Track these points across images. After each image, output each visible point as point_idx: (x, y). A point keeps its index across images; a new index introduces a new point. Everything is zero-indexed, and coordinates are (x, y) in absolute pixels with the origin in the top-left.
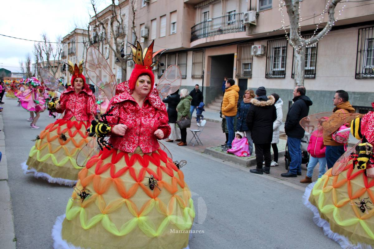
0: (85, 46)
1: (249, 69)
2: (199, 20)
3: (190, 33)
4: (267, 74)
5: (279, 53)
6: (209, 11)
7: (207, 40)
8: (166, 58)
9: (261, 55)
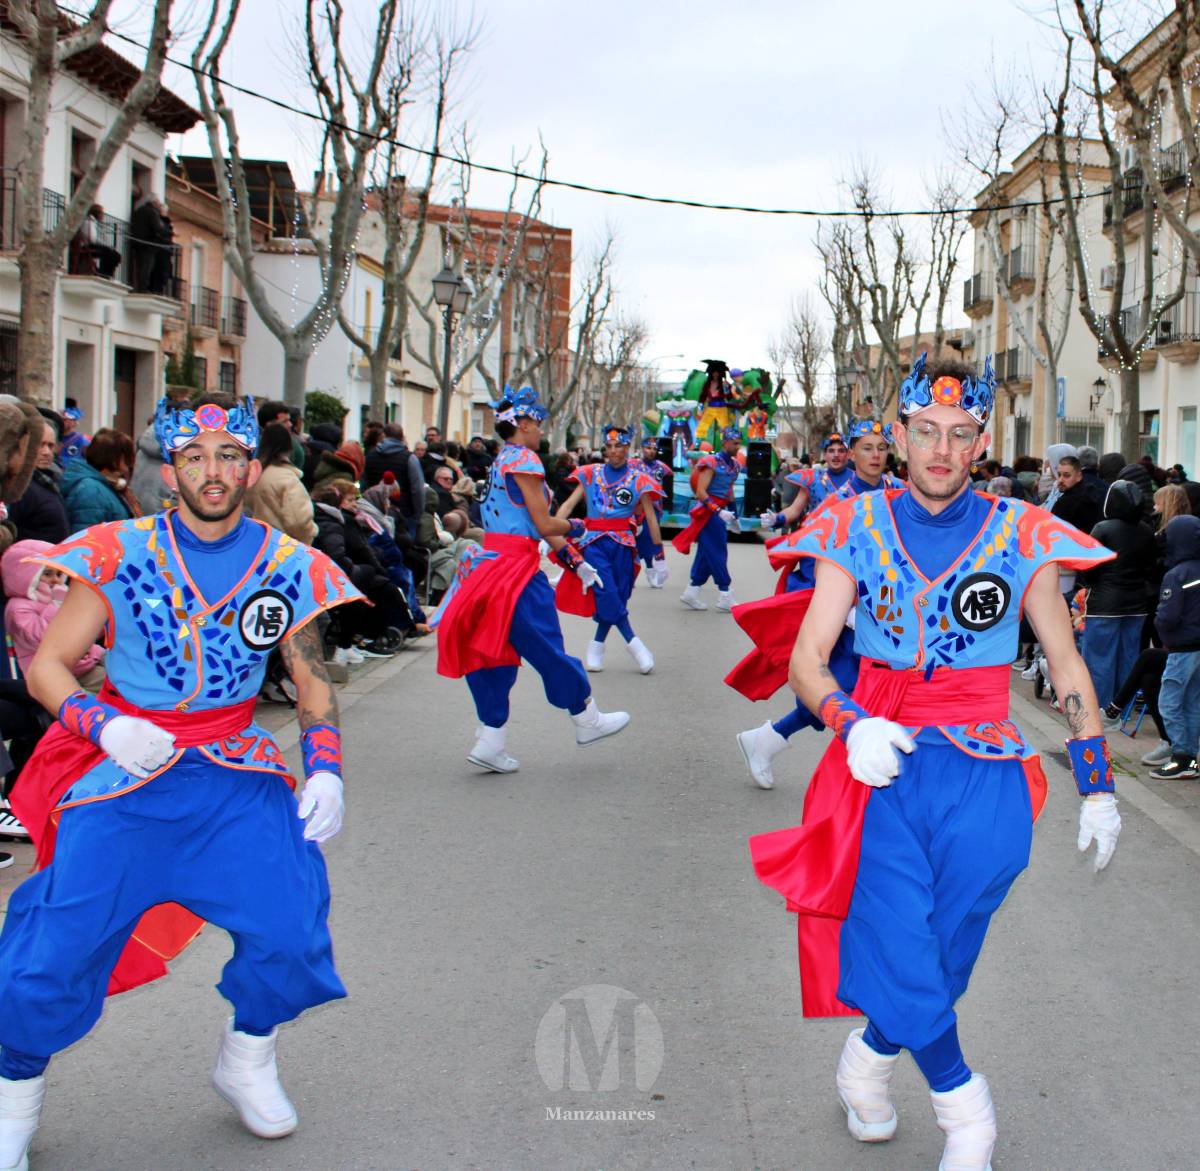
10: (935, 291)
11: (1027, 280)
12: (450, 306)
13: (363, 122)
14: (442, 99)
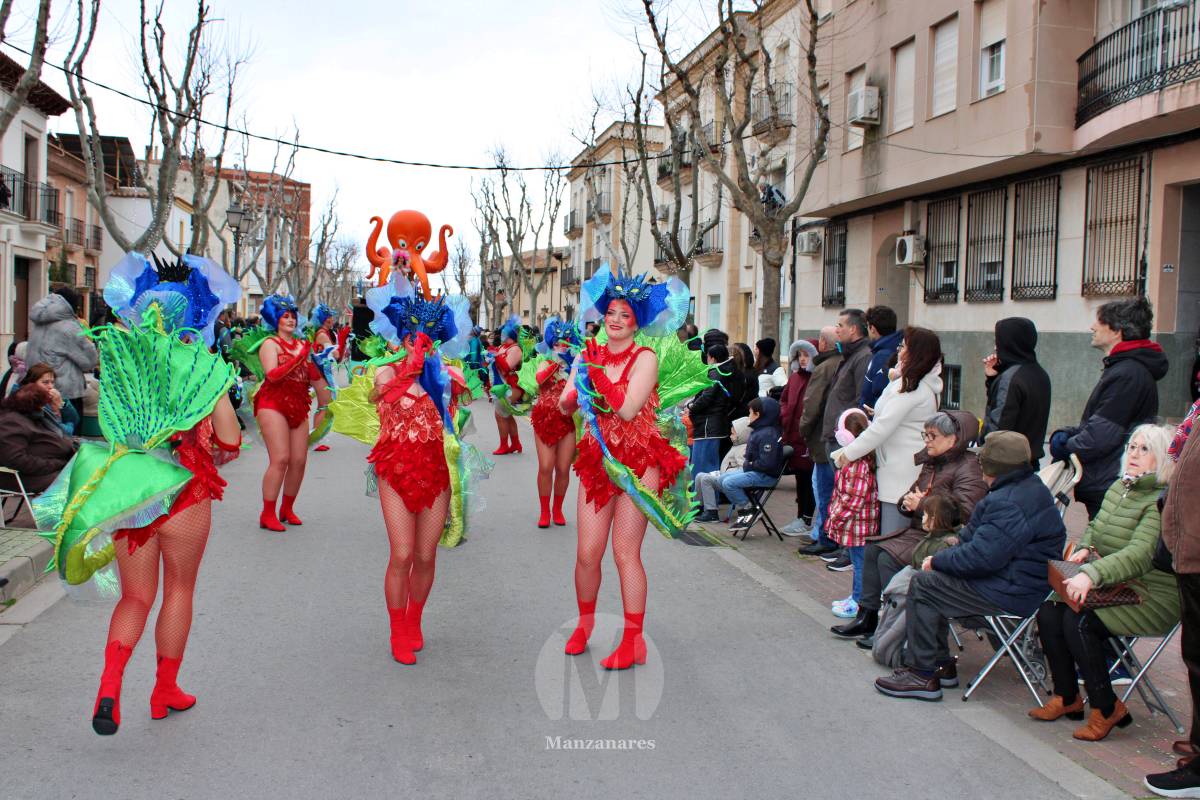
0: (630, 177)
2: (1118, 17)
3: (1076, 84)
7: (1160, 103)
8: (960, 208)
10: (547, 222)
11: (606, 215)
12: (238, 228)
13: (179, 107)
14: (230, 94)
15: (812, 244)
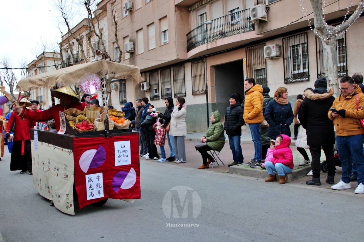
1: (263, 76)
2: (195, 24)
3: (186, 41)
4: (286, 78)
5: (298, 52)
6: (206, 13)
7: (207, 46)
8: (158, 74)
9: (276, 56)
15: (115, 87)
